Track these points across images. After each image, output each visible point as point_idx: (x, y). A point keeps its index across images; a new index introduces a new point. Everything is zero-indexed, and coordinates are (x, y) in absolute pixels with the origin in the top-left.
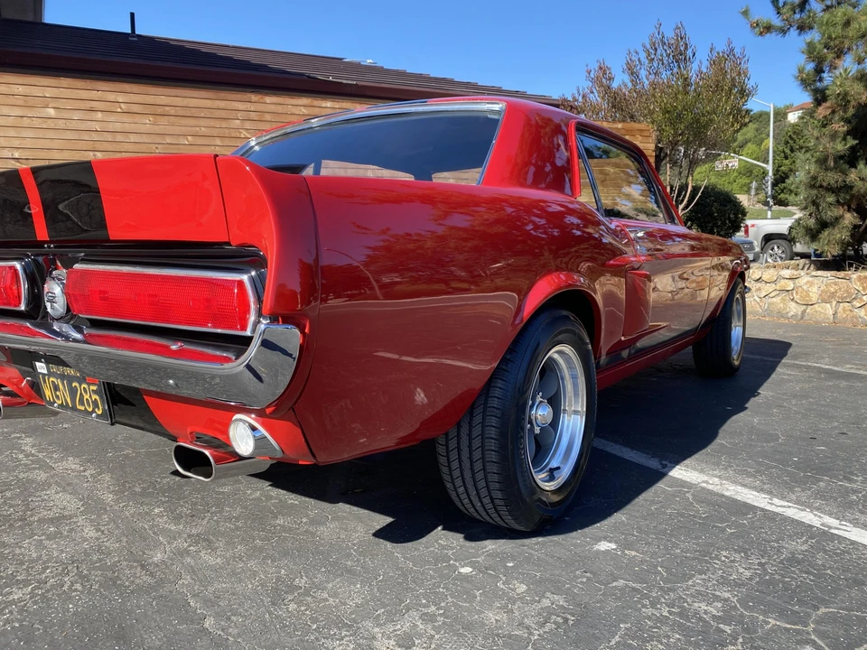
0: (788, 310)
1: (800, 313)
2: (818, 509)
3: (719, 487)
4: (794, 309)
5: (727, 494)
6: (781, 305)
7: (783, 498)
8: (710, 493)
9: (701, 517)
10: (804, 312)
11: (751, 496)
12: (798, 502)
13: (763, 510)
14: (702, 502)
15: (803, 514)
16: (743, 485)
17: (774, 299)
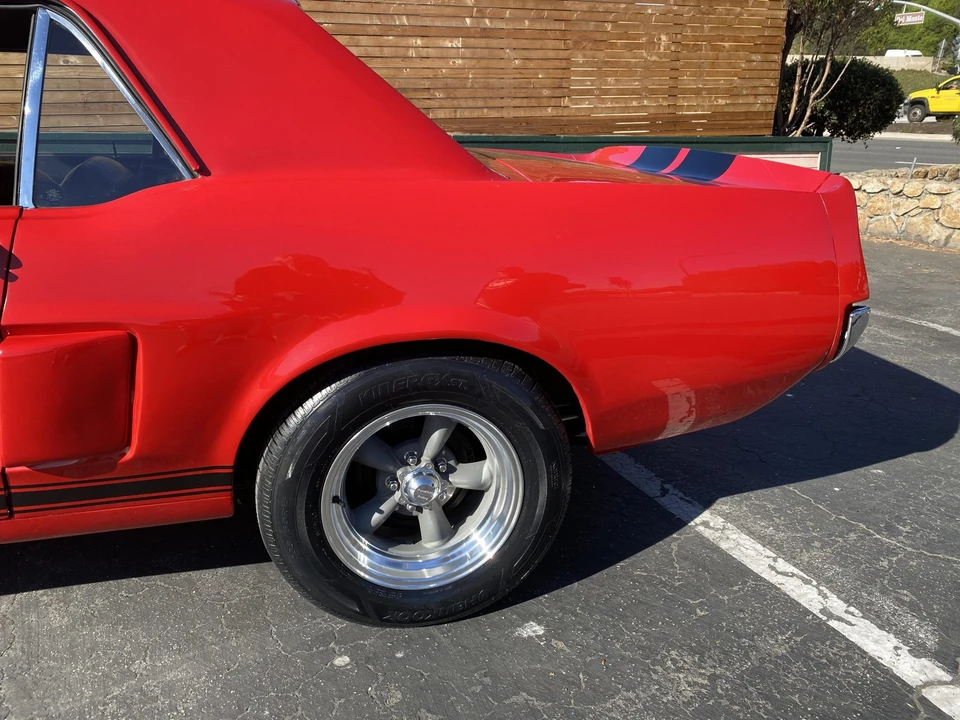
0: (930, 233)
1: (943, 238)
2: (829, 582)
3: (718, 534)
4: (937, 233)
5: (724, 546)
6: (922, 227)
7: (790, 558)
8: (704, 543)
9: (673, 586)
10: (948, 237)
11: (753, 553)
12: (808, 568)
13: (758, 578)
14: (686, 559)
15: (806, 588)
16: (751, 533)
17: (914, 219)
